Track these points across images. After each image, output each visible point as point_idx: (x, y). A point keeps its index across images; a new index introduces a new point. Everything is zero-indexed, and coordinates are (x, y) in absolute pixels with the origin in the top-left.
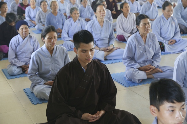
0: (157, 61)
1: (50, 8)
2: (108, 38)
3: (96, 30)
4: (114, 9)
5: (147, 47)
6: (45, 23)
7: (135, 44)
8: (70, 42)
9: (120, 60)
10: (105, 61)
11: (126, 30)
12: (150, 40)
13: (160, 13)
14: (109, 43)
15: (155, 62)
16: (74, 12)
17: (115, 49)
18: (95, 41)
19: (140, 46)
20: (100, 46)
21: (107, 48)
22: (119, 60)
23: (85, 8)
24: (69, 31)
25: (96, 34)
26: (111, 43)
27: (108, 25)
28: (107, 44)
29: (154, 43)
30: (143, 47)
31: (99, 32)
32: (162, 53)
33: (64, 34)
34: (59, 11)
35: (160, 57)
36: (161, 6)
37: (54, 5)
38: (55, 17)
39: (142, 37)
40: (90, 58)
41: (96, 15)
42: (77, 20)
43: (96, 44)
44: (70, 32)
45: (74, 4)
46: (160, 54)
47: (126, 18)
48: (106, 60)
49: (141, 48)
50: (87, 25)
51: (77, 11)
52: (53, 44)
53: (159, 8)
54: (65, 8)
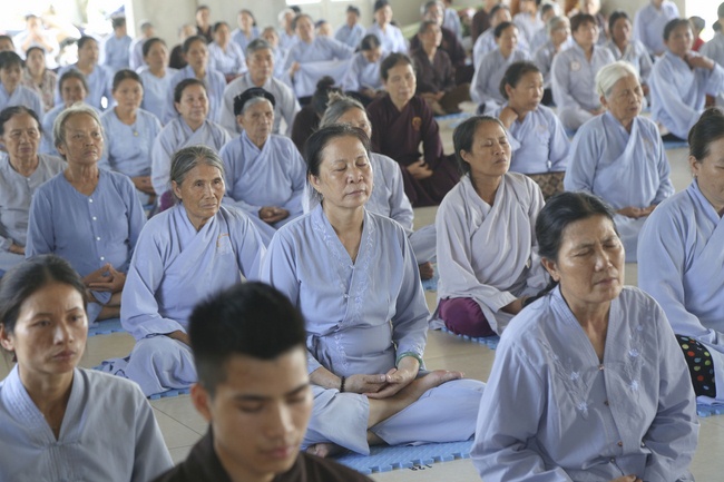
0: (673, 455)
1: (54, 148)
2: (388, 318)
3: (320, 273)
4: (421, 149)
5: (612, 375)
6: (27, 236)
7: (541, 362)
8: (173, 342)
9: (461, 445)
10: (371, 454)
11: (487, 273)
12: (629, 336)
13: (680, 176)
14: (392, 350)
15: (662, 461)
16: (196, 174)
17: (429, 379)
18: (317, 339)
19: (575, 375)
20: (343, 368)
21: (383, 377)
22: (456, 449)
23: (261, 148)
24: (164, 277)
25: (322, 297)
26: (405, 346)
27: (391, 245)
28: (382, 353)
29: (651, 355)
30: (592, 377)
31: (339, 286)
32: (700, 407)
33: (137, 300)
34: (107, 169)
35: (689, 429)
36: (682, 132)
37: (78, 136)
38: (86, 202)
39: (583, 323)
40: (283, 442)
41: (318, 189)
42: (214, 218)
43: (322, 352)
44: (167, 286)
45: (195, 125)
46: (690, 410)
47: (492, 204)
48: (378, 445)
49: (580, 382)
50: (267, 245)
51: (210, 165)
52: (63, 357)
53: (671, 145)
54: (144, 147)
